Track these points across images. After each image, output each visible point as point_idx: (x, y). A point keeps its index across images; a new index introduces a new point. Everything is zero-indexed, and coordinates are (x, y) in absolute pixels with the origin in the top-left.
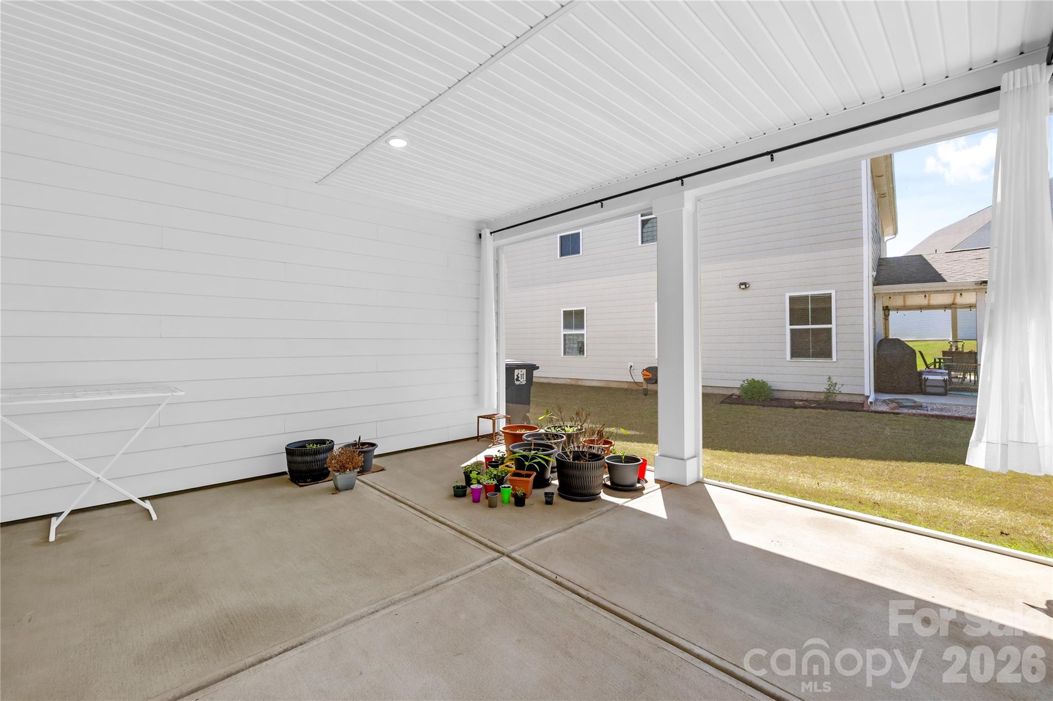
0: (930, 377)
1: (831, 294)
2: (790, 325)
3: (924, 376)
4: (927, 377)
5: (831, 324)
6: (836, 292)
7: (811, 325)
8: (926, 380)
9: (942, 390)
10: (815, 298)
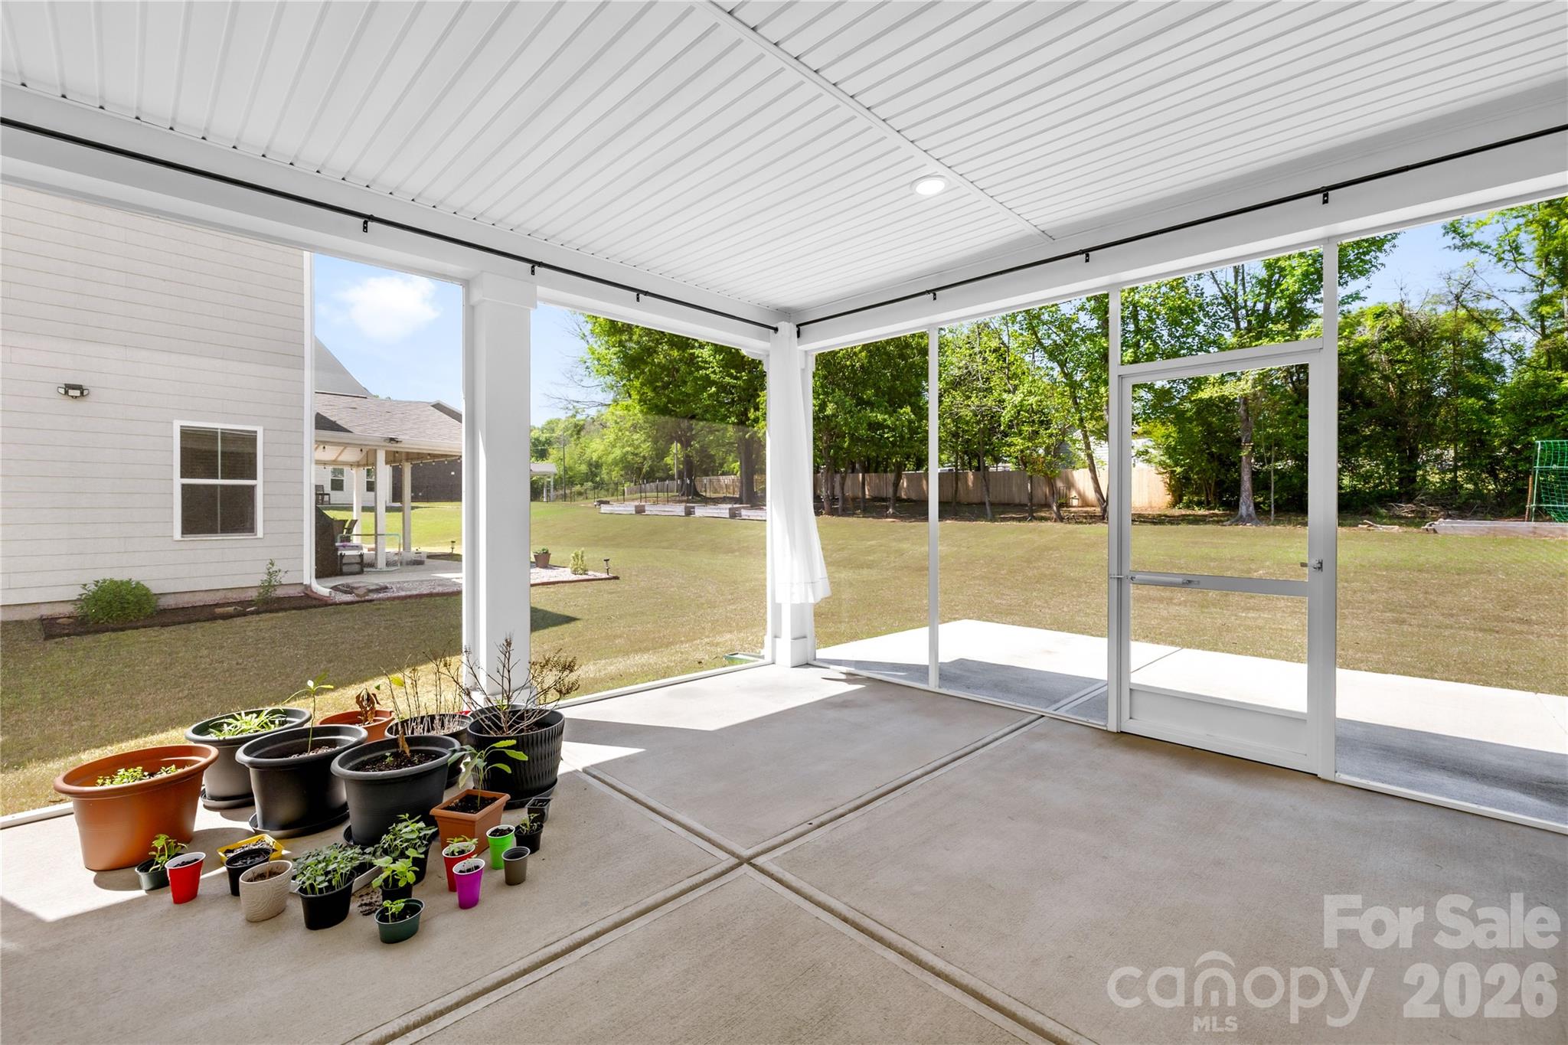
0: (348, 553)
1: (256, 432)
2: (182, 477)
3: (339, 553)
4: (343, 552)
5: (256, 479)
6: (264, 430)
7: (222, 478)
8: (342, 556)
9: (356, 568)
10: (229, 437)
